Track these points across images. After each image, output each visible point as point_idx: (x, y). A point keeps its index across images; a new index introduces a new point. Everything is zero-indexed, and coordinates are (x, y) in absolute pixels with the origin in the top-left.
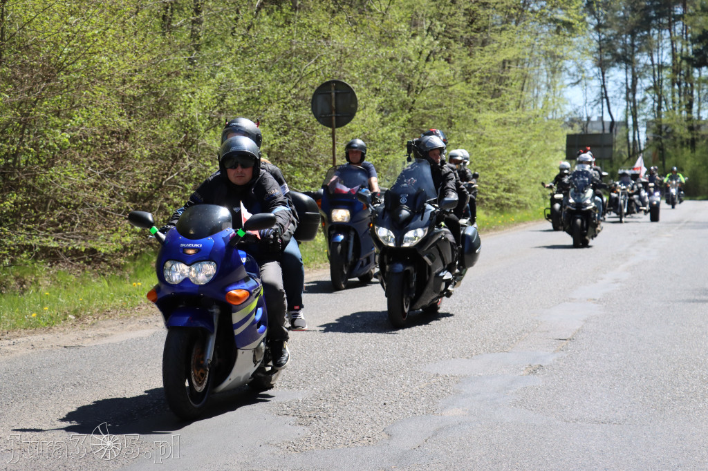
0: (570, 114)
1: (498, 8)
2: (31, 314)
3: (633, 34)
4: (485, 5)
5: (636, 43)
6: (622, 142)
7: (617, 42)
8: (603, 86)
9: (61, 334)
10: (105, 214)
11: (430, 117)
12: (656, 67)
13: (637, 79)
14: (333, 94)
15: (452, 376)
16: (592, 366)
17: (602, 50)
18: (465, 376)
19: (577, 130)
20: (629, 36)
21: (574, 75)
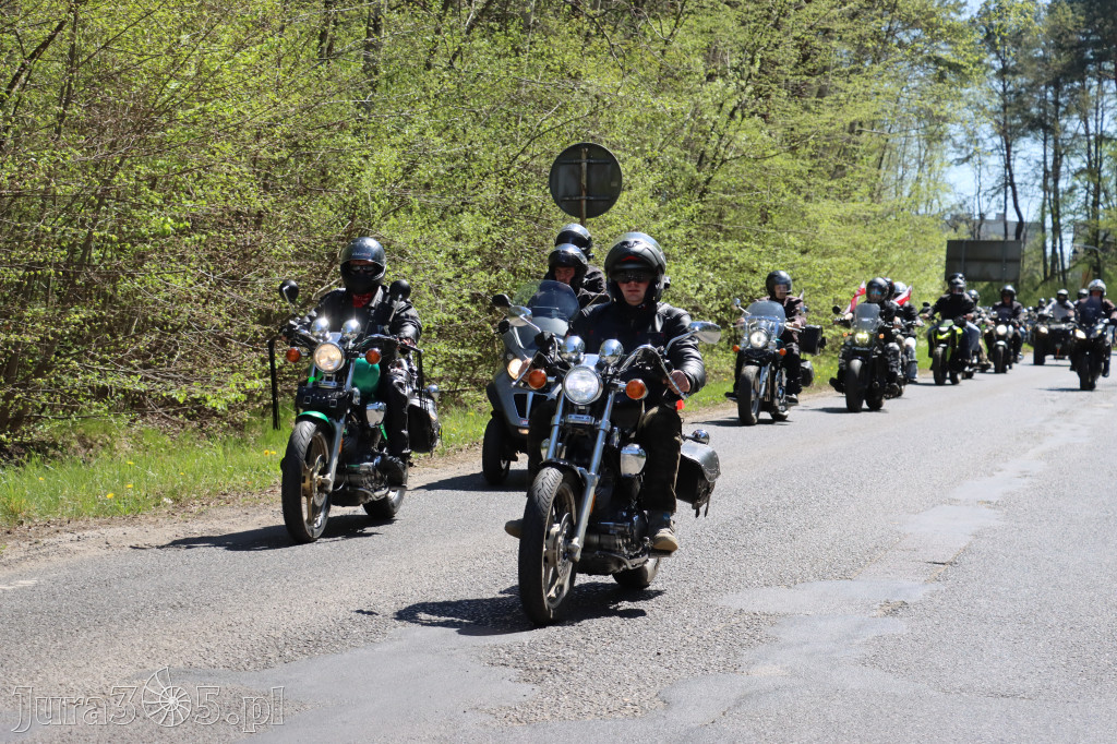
0: (953, 207)
1: (847, 38)
2: (106, 494)
3: (1057, 85)
4: (826, 33)
5: (1061, 100)
6: (1036, 255)
7: (1031, 97)
8: (1008, 166)
9: (152, 526)
10: (223, 342)
11: (733, 207)
12: (1092, 138)
13: (1061, 156)
14: (584, 165)
15: (764, 614)
16: (987, 606)
17: (1008, 109)
18: (785, 615)
19: (964, 234)
20: (1052, 88)
21: (962, 147)
